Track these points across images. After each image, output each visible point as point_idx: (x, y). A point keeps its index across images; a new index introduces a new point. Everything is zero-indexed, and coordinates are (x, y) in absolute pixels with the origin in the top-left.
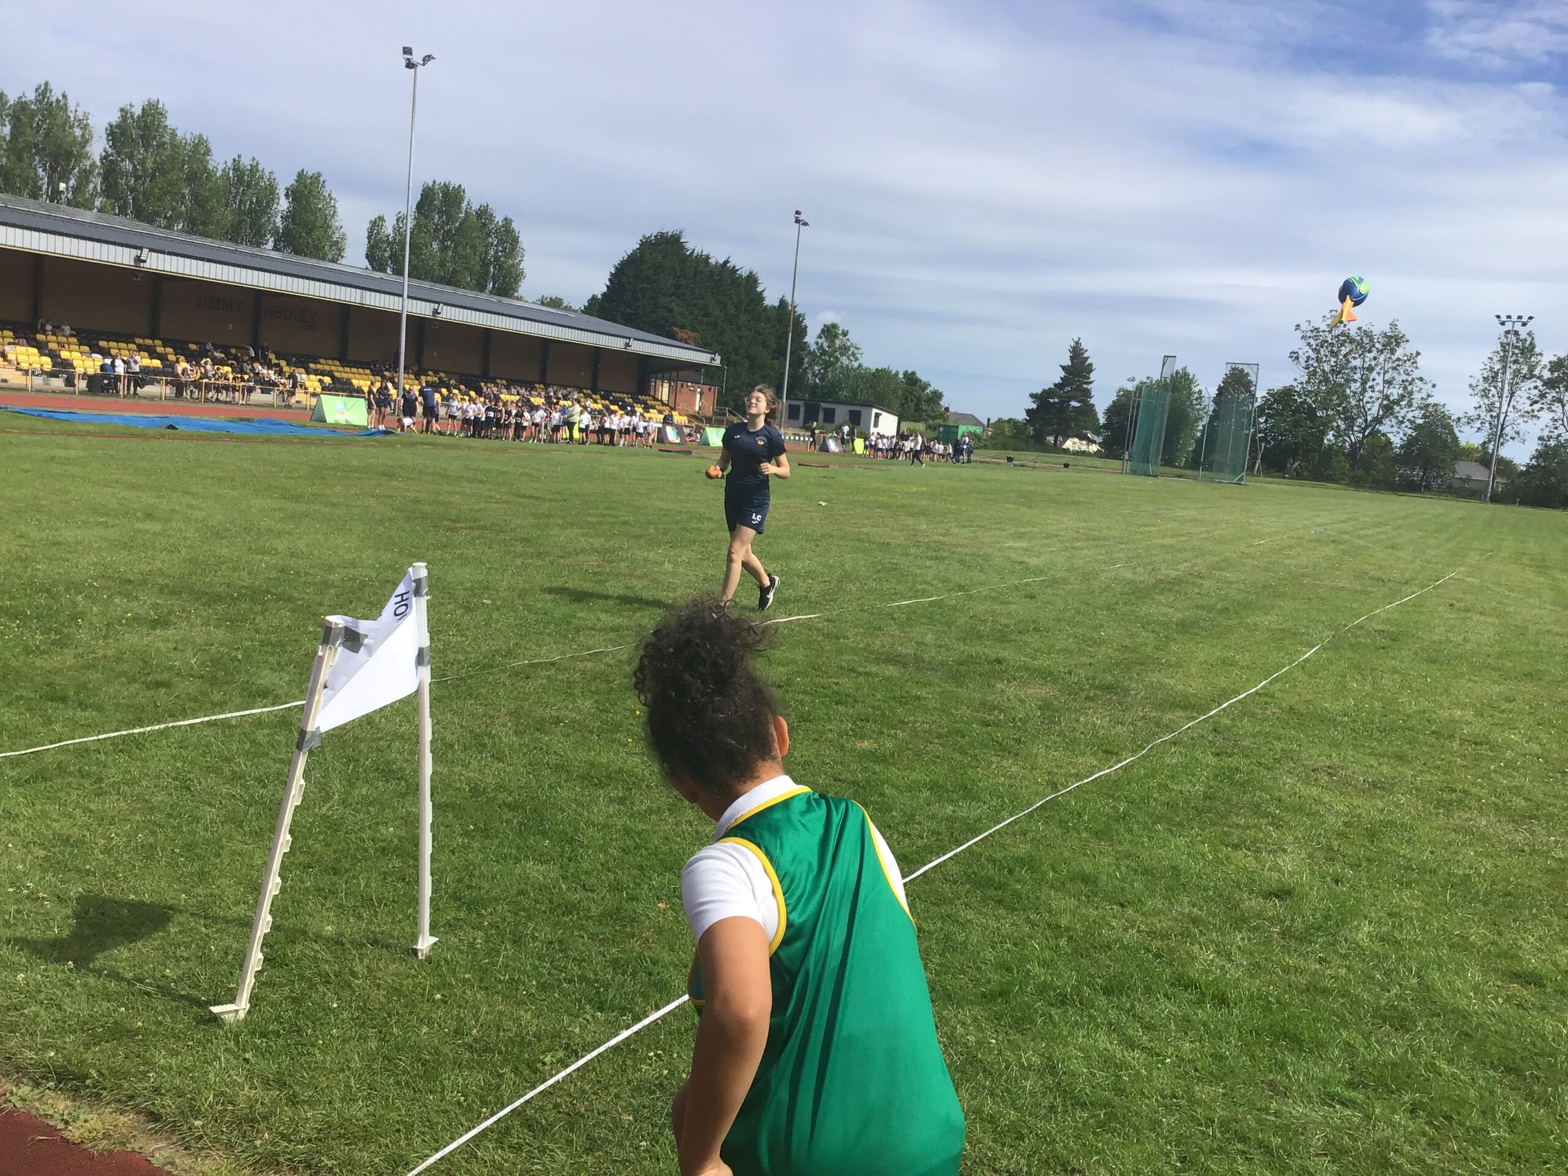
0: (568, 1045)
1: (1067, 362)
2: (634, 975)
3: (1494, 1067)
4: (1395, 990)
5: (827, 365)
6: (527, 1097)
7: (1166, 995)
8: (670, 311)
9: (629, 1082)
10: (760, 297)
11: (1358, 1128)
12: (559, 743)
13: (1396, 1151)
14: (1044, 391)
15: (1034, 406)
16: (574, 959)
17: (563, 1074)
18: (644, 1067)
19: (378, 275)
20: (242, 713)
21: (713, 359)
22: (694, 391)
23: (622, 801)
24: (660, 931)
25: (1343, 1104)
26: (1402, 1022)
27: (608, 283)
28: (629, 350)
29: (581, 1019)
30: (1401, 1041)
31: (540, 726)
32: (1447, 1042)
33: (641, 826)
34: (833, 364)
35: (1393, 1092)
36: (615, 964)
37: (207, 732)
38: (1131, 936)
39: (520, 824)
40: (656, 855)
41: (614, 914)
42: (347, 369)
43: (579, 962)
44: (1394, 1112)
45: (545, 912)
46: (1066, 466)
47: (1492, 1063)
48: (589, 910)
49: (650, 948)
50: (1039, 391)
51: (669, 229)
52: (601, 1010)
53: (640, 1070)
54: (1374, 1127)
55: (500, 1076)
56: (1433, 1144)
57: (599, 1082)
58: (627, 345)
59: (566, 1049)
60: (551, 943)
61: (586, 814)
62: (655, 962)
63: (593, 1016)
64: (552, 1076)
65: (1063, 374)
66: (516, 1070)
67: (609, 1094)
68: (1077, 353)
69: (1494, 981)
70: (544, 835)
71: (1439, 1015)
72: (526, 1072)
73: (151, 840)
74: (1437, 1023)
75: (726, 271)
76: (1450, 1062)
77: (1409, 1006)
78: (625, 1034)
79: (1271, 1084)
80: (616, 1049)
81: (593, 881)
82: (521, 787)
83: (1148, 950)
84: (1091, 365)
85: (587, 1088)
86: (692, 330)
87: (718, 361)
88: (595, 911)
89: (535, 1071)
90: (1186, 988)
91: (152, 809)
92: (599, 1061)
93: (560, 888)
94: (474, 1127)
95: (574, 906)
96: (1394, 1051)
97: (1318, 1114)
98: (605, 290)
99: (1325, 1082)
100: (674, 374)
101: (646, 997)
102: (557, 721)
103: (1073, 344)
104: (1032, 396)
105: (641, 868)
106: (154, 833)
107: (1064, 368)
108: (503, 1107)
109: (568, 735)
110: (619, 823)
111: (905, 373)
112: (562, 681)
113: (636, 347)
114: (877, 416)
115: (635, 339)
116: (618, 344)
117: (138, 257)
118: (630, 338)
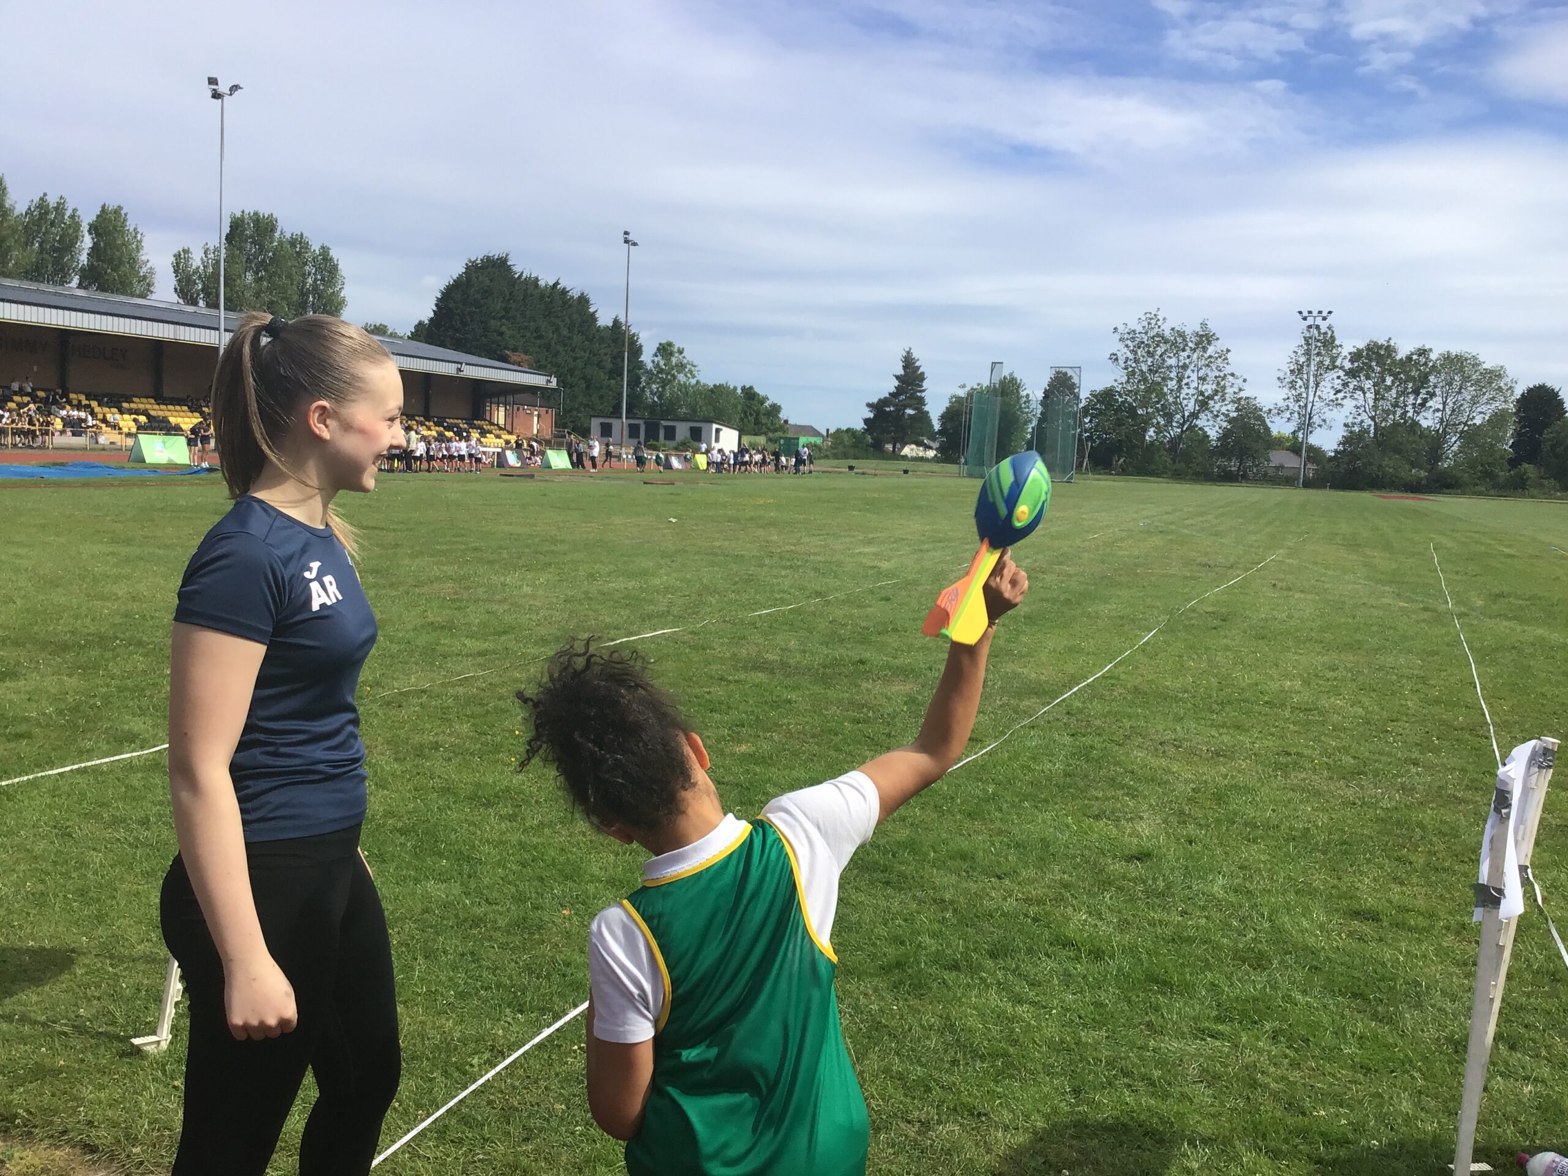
0: (493, 1047)
1: (900, 372)
2: (548, 977)
3: (1343, 995)
4: (1251, 935)
5: (664, 383)
6: (461, 1096)
7: (1047, 955)
8: (501, 334)
9: (557, 1075)
10: (593, 318)
11: (1228, 1056)
12: (443, 769)
13: (1263, 1073)
14: (880, 400)
15: (871, 415)
16: (488, 968)
17: (493, 1073)
18: (570, 1060)
19: (190, 309)
20: (112, 759)
21: (549, 381)
22: (531, 414)
23: (512, 818)
24: (568, 935)
25: (1212, 1036)
26: (1260, 962)
27: (435, 308)
28: (461, 375)
29: (502, 1022)
30: (1261, 978)
31: (420, 752)
32: (1300, 975)
33: (535, 840)
34: (670, 382)
35: (1256, 1023)
36: (529, 969)
37: (79, 779)
38: (1010, 904)
39: (415, 847)
40: (554, 866)
41: (520, 924)
42: (163, 407)
43: (494, 970)
44: (1258, 1039)
45: (452, 927)
46: (906, 472)
47: (1340, 990)
48: (496, 922)
49: (561, 952)
50: (875, 400)
51: (495, 252)
52: (521, 1012)
53: (566, 1063)
54: (1242, 1054)
55: (431, 1080)
56: (1295, 1065)
57: (528, 1077)
58: (459, 370)
59: (492, 1050)
60: (462, 955)
61: (479, 832)
62: (568, 964)
63: (513, 1018)
64: (482, 1076)
65: (896, 383)
66: (446, 1074)
67: (538, 1088)
68: (909, 362)
69: (1336, 919)
70: (441, 855)
71: (1291, 953)
72: (456, 1074)
73: (41, 887)
74: (1290, 959)
75: (557, 293)
76: (1304, 992)
77: (1264, 947)
78: (547, 1032)
79: (1149, 1025)
80: (540, 1046)
81: (495, 894)
82: (410, 812)
83: (1026, 916)
84: (923, 373)
85: (517, 1084)
86: (526, 352)
87: (554, 383)
88: (501, 923)
89: (465, 1073)
90: (1064, 946)
91: (36, 858)
92: (525, 1059)
93: (465, 905)
94: (412, 1129)
95: (481, 920)
96: (1254, 987)
97: (1193, 1047)
98: (432, 315)
99: (1196, 1019)
100: (510, 398)
101: (561, 995)
102: (436, 746)
103: (905, 354)
104: (869, 405)
105: (541, 879)
106: (42, 881)
107: (897, 377)
108: (438, 1108)
109: (450, 759)
110: (514, 838)
111: (743, 388)
112: (436, 707)
113: (469, 372)
114: (718, 431)
115: (467, 364)
116: (450, 370)
118: (461, 363)
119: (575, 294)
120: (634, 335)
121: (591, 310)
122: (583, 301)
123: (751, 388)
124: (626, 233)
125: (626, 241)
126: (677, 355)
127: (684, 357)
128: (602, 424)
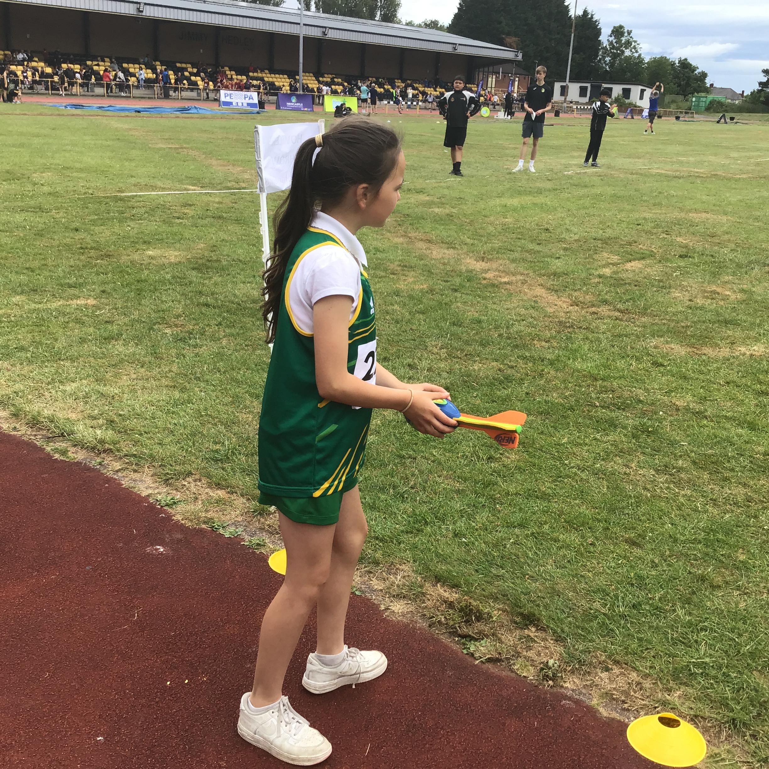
5: (615, 56)
8: (500, 23)
19: (307, 13)
21: (517, 56)
22: (514, 81)
28: (455, 52)
58: (455, 49)
86: (515, 36)
87: (520, 57)
113: (461, 50)
114: (642, 91)
115: (460, 45)
116: (448, 49)
117: (138, 9)
118: (456, 44)
121: (566, 4)
123: (686, 59)
126: (626, 34)
127: (631, 37)
128: (561, 86)
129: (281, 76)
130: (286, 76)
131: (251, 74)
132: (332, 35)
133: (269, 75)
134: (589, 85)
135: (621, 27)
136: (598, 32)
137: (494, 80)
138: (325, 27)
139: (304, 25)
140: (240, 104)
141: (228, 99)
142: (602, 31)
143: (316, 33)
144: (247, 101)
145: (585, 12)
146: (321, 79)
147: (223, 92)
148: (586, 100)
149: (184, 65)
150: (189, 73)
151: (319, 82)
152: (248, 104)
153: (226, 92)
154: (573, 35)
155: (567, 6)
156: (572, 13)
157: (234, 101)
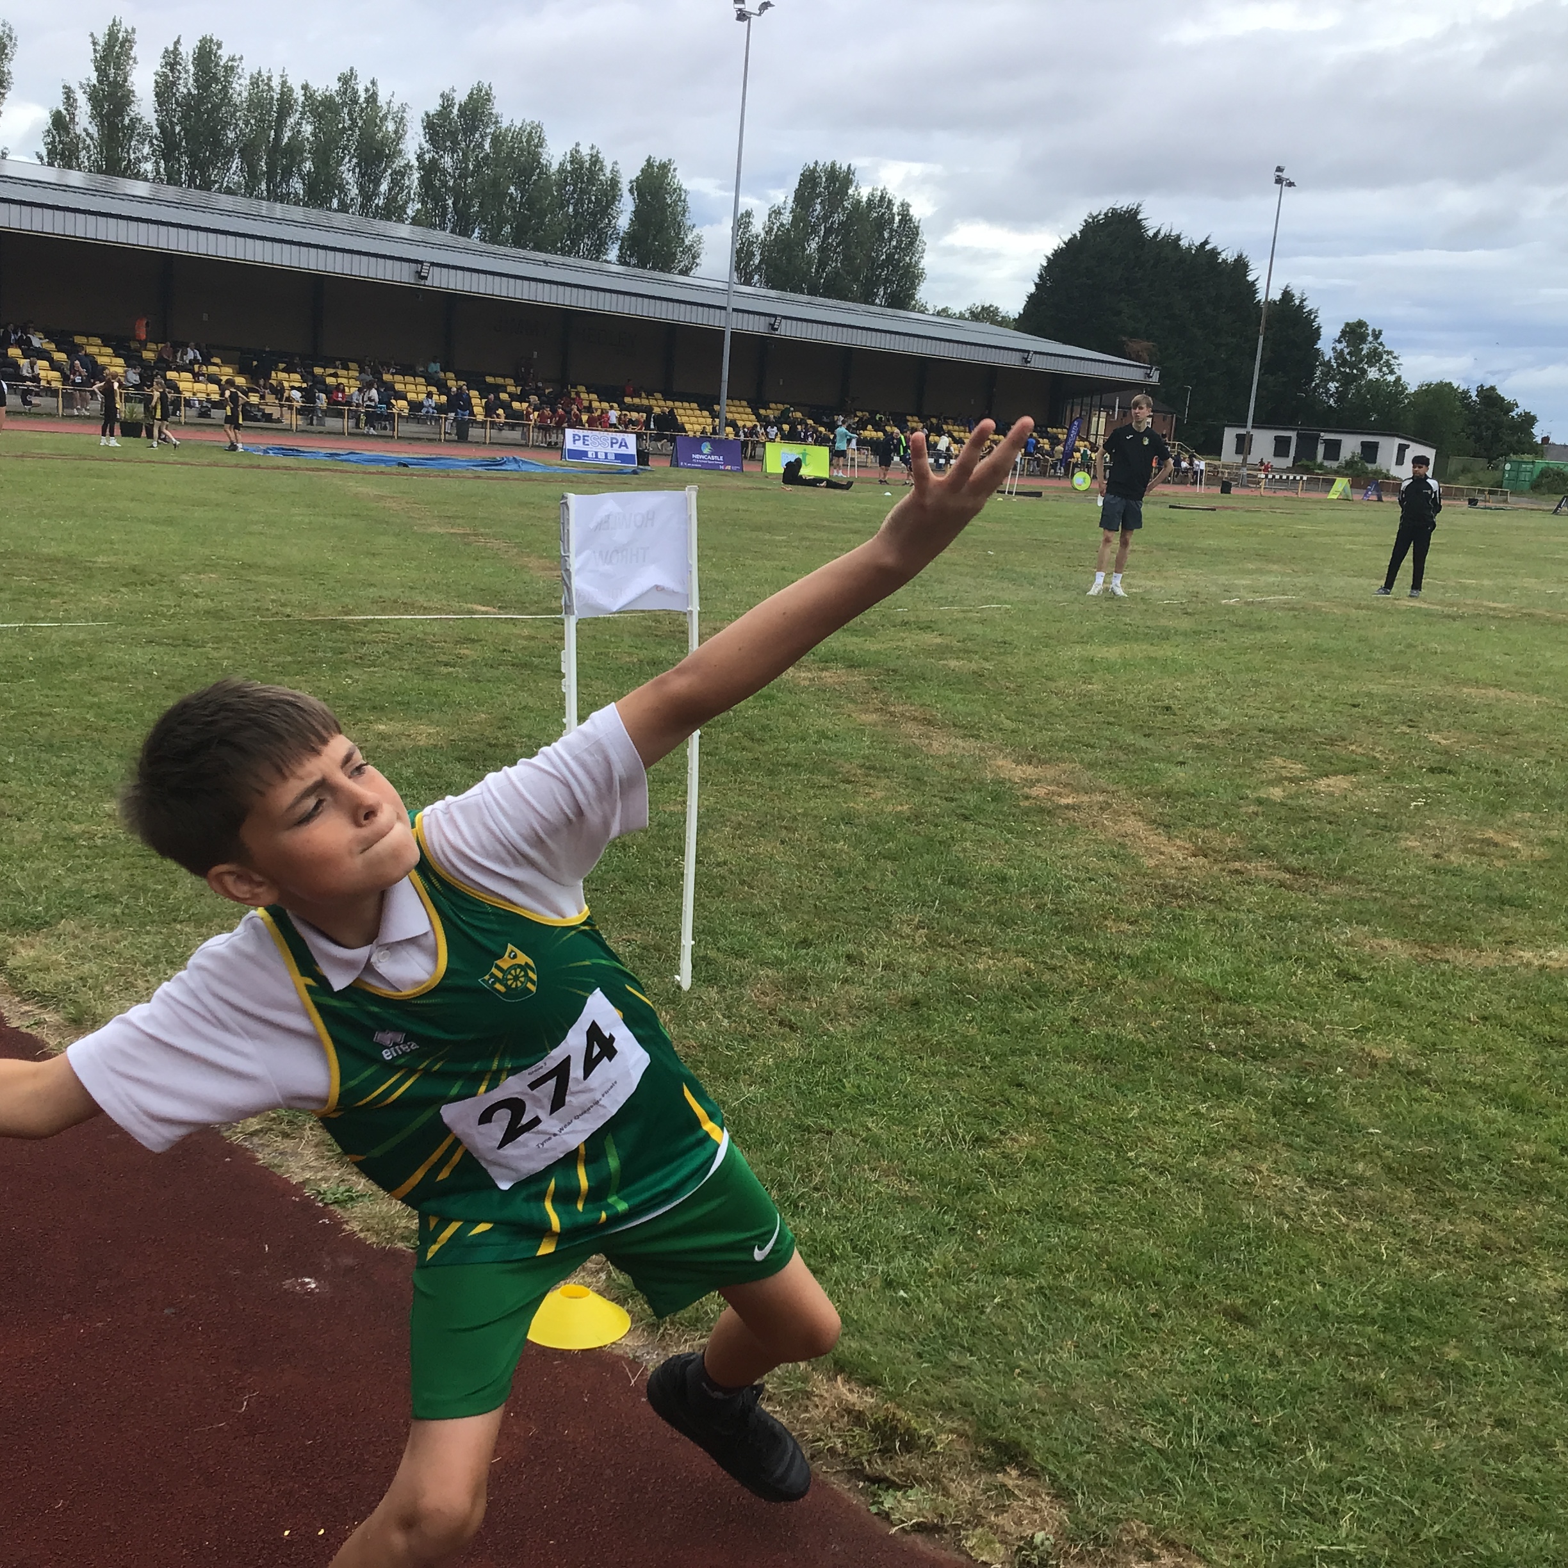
5: (1347, 380)
8: (1118, 313)
21: (1148, 375)
28: (1028, 368)
34: (1356, 378)
58: (1026, 360)
75: (1206, 256)
87: (1155, 377)
113: (1037, 363)
114: (1402, 449)
115: (1035, 353)
116: (1013, 360)
117: (418, 273)
118: (1028, 352)
119: (1228, 255)
120: (1310, 312)
121: (1250, 278)
122: (1241, 265)
123: (1493, 388)
124: (1279, 169)
125: (1279, 181)
126: (1370, 338)
127: (1381, 344)
128: (1238, 436)
129: (686, 405)
130: (694, 405)
131: (628, 400)
132: (787, 330)
133: (662, 403)
134: (1293, 435)
135: (1361, 324)
136: (1316, 334)
137: (1103, 420)
138: (775, 316)
139: (734, 310)
140: (601, 456)
141: (579, 446)
142: (1322, 330)
143: (757, 326)
144: (616, 449)
145: (1287, 295)
146: (762, 412)
147: (569, 432)
148: (1288, 462)
149: (500, 381)
150: (510, 394)
151: (759, 417)
152: (618, 456)
153: (576, 431)
154: (1261, 338)
155: (1253, 284)
156: (1261, 296)
157: (591, 450)
